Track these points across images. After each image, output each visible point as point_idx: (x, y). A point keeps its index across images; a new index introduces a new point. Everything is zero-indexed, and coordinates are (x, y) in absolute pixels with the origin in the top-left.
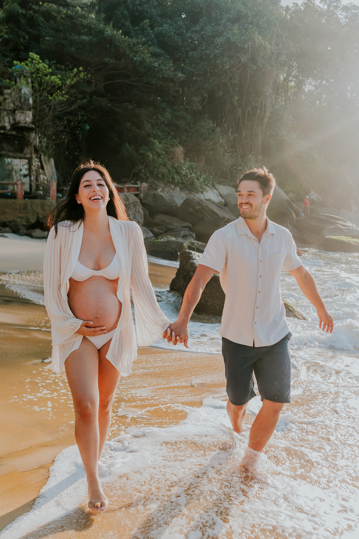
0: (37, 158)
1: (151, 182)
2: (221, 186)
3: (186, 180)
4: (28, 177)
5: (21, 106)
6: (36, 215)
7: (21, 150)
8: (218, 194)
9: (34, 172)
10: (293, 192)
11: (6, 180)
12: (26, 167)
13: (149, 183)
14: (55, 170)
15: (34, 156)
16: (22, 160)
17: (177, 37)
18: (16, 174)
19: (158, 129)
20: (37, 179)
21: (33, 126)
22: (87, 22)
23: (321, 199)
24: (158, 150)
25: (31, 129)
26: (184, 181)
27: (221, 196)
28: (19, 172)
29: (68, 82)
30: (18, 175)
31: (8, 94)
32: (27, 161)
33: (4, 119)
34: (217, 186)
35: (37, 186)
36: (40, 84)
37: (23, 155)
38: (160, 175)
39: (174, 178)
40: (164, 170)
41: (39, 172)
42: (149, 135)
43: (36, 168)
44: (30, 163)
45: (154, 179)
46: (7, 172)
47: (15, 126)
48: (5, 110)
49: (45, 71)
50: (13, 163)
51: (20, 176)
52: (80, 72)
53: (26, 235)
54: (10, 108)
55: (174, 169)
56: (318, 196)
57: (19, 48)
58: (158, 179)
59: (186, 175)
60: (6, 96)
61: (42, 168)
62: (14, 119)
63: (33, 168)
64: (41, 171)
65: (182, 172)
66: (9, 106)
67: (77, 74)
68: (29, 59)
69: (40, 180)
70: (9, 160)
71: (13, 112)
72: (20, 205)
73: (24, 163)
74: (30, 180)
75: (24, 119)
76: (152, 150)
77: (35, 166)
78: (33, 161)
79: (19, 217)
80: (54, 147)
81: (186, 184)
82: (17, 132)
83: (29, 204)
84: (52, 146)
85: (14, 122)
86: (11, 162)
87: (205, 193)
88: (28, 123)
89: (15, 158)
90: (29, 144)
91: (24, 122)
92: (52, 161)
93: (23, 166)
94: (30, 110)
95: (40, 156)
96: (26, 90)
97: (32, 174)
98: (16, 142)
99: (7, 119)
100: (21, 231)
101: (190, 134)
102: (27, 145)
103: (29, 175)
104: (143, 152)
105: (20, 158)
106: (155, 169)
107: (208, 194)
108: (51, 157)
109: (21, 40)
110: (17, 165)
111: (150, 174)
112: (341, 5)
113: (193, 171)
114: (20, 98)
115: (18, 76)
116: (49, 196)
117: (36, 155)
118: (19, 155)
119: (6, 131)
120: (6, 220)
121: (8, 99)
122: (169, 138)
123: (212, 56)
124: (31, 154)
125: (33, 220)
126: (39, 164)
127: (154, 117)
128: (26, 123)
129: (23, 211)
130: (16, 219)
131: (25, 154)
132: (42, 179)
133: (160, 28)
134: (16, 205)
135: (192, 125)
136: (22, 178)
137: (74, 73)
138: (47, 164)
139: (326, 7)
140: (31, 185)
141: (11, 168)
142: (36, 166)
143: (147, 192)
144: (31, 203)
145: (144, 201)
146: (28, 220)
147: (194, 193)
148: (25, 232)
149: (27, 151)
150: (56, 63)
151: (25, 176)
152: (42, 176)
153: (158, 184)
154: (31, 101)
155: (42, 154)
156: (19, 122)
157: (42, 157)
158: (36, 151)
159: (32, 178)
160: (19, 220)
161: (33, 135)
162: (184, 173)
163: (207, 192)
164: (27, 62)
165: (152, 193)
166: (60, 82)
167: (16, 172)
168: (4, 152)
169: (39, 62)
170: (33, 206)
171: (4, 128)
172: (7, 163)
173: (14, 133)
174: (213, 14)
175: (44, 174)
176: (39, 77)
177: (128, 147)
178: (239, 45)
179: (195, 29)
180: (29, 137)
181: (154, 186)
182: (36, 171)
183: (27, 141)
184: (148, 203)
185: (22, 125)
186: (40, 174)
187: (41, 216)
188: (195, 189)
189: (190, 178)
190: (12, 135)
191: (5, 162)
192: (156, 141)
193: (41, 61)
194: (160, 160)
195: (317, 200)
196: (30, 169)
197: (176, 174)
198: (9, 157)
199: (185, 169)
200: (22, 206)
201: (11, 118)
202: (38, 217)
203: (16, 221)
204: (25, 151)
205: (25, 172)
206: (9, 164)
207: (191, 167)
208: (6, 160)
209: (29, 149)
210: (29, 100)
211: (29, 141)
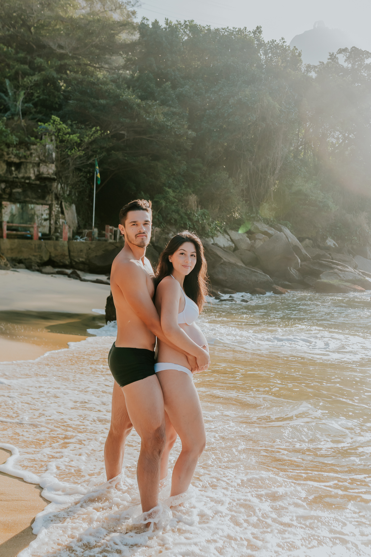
0: (57, 204)
1: (164, 227)
2: (233, 232)
3: (197, 225)
4: (48, 221)
5: (46, 159)
6: (49, 254)
7: (43, 198)
8: (229, 239)
9: (54, 217)
10: (309, 239)
11: (29, 223)
12: (47, 212)
13: (161, 227)
14: (76, 215)
15: (54, 202)
16: (44, 206)
17: (196, 97)
18: (38, 218)
19: (174, 179)
20: (56, 223)
21: (55, 177)
22: (106, 88)
23: (337, 246)
24: (171, 198)
25: (54, 180)
26: (196, 226)
27: (232, 241)
28: (41, 216)
29: (86, 139)
30: (39, 219)
31: (34, 149)
32: (48, 207)
33: (30, 170)
34: (230, 232)
35: (56, 229)
36: (62, 141)
37: (45, 202)
38: (173, 221)
39: (186, 223)
40: (176, 216)
41: (59, 216)
42: (164, 185)
43: (56, 213)
44: (50, 209)
45: (167, 224)
46: (30, 217)
47: (39, 177)
48: (31, 163)
49: (65, 131)
50: (36, 209)
51: (41, 219)
52: (97, 131)
53: (38, 271)
54: (35, 162)
55: (187, 216)
56: (335, 243)
57: (54, 106)
58: (171, 224)
59: (198, 221)
60: (32, 151)
61: (62, 212)
62: (39, 171)
63: (53, 213)
64: (60, 215)
65: (194, 218)
66: (34, 160)
67: (94, 133)
68: (52, 121)
69: (58, 224)
70: (32, 206)
71: (38, 165)
72: (35, 245)
73: (45, 209)
74: (50, 224)
75: (47, 171)
76: (166, 198)
77: (54, 211)
78: (54, 207)
79: (34, 256)
80: (77, 195)
81: (197, 229)
82: (40, 182)
83: (43, 244)
84: (75, 194)
85: (38, 173)
86: (34, 207)
87: (215, 238)
88: (50, 174)
89: (37, 204)
90: (50, 192)
91: (47, 173)
92: (74, 207)
93: (44, 211)
94: (53, 163)
95: (61, 202)
96: (50, 146)
97: (52, 218)
98: (39, 191)
99: (32, 171)
100: (33, 267)
101: (205, 184)
102: (49, 193)
103: (50, 219)
104: (157, 200)
105: (42, 204)
106: (169, 215)
107: (218, 238)
108: (72, 203)
109: (57, 99)
110: (39, 210)
111: (163, 220)
112: (364, 64)
113: (205, 217)
114: (45, 153)
115: (43, 134)
116: (62, 238)
117: (57, 202)
118: (41, 201)
119: (31, 181)
120: (22, 258)
121: (34, 154)
122: (184, 187)
123: (226, 115)
124: (52, 201)
125: (46, 259)
126: (60, 209)
127: (170, 169)
128: (48, 174)
129: (37, 250)
130: (30, 257)
131: (47, 201)
132: (61, 223)
133: (181, 89)
134: (32, 245)
135: (207, 175)
136: (43, 221)
137: (93, 132)
138: (67, 210)
139: (350, 65)
140: (50, 228)
141: (33, 213)
142: (56, 211)
143: (160, 236)
144: (45, 243)
145: (156, 244)
146: (41, 258)
147: (204, 237)
148: (37, 268)
149: (49, 198)
150: (78, 123)
151: (46, 220)
152: (61, 221)
153: (171, 229)
154: (54, 155)
155: (63, 200)
156: (43, 173)
157: (63, 203)
158: (57, 198)
159: (52, 222)
160: (33, 258)
161: (55, 184)
162: (195, 219)
163: (217, 236)
164: (50, 123)
165: (164, 237)
166: (79, 140)
167: (37, 216)
168: (28, 199)
169: (60, 124)
170: (47, 246)
171: (29, 178)
172: (30, 208)
173: (38, 182)
174: (231, 77)
175: (64, 218)
176: (60, 135)
177: (144, 195)
178: (249, 105)
179: (213, 89)
180: (51, 186)
181: (166, 230)
182: (56, 216)
183: (49, 189)
184: (160, 246)
185: (45, 176)
186: (60, 219)
187: (53, 255)
188: (206, 234)
189: (201, 224)
190: (36, 184)
191: (29, 207)
192: (170, 190)
193: (61, 123)
194: (173, 208)
195: (334, 247)
196: (50, 214)
197: (187, 220)
198: (32, 203)
199: (197, 215)
200: (37, 246)
201: (36, 170)
202: (50, 256)
203: (31, 259)
204: (47, 199)
205: (45, 216)
206: (32, 209)
207: (204, 214)
208: (30, 205)
209: (50, 196)
210: (52, 154)
211: (50, 190)
